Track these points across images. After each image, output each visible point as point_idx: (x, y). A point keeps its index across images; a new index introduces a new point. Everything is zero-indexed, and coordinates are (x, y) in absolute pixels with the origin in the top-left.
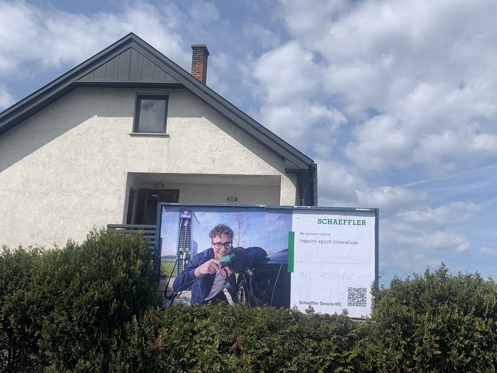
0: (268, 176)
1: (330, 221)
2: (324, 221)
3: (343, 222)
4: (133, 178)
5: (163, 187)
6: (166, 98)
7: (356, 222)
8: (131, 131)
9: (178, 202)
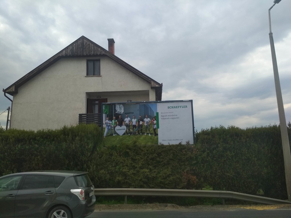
0: (144, 91)
1: (173, 107)
2: (170, 107)
3: (178, 107)
4: (88, 94)
5: (100, 97)
6: (99, 60)
7: (183, 107)
8: (85, 75)
9: (107, 102)
